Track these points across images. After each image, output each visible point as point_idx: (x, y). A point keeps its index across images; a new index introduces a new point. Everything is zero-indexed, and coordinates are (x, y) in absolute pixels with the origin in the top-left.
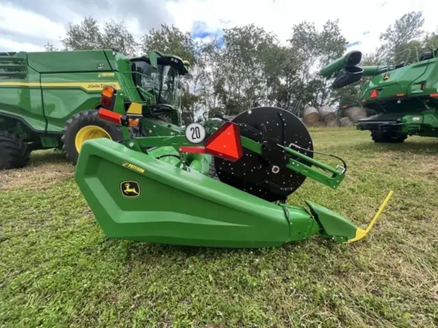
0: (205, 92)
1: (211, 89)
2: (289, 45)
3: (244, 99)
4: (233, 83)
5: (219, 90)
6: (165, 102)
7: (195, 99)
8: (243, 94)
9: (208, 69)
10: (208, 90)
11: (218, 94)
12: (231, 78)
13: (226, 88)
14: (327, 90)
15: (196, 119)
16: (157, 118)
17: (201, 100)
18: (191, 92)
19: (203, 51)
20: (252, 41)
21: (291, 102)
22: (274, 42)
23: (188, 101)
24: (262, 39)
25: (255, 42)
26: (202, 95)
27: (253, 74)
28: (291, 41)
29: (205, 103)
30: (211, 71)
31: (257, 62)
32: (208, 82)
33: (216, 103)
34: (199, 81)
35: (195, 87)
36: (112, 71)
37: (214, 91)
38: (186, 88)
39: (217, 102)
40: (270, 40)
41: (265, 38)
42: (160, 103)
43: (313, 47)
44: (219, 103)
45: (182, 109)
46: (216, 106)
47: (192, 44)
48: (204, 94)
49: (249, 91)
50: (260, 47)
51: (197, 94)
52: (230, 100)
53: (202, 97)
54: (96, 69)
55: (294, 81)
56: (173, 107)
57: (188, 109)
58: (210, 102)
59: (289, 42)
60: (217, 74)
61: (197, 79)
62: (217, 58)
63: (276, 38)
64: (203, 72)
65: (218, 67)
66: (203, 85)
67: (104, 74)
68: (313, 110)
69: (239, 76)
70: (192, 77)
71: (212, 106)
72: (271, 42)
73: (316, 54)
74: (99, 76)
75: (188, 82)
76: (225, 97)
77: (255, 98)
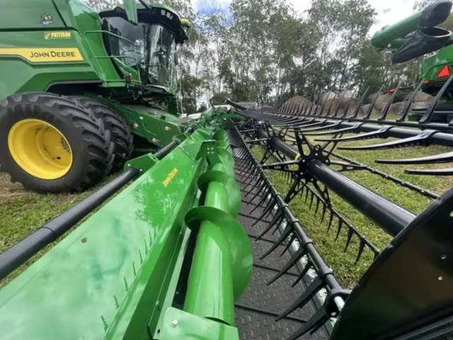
0: (208, 74)
1: (216, 71)
2: (306, 17)
3: (253, 83)
4: (240, 64)
5: (224, 71)
6: (156, 82)
7: (197, 82)
8: (252, 77)
9: (212, 46)
10: (212, 73)
11: (224, 76)
12: (237, 58)
13: (233, 69)
14: (348, 72)
15: (198, 106)
16: (147, 105)
17: (204, 83)
18: (192, 73)
19: (206, 24)
20: (263, 12)
21: (306, 86)
22: (290, 13)
23: (189, 84)
24: (276, 8)
25: (268, 12)
26: (205, 78)
27: (264, 53)
28: (310, 11)
29: (208, 87)
30: (215, 49)
31: (269, 37)
32: (212, 62)
33: (221, 87)
34: (201, 61)
35: (197, 69)
36: (66, 28)
37: (218, 73)
38: (186, 69)
39: (222, 85)
40: (285, 11)
41: (278, 8)
42: (149, 83)
43: (334, 19)
44: (225, 87)
45: (183, 94)
46: (222, 90)
47: (192, 14)
48: (208, 77)
49: (259, 74)
50: (272, 19)
51: (199, 77)
52: (237, 84)
53: (205, 81)
54: (40, 26)
55: (312, 61)
56: (168, 90)
57: (189, 95)
58: (214, 86)
59: (307, 13)
60: (221, 52)
61: (199, 59)
62: (222, 32)
63: (292, 7)
64: (206, 51)
65: (223, 44)
66: (206, 66)
67: (55, 34)
68: (332, 95)
69: (247, 56)
70: (193, 56)
71: (217, 92)
72: (285, 13)
73: (338, 28)
74: (46, 38)
75: (188, 61)
76: (232, 80)
77: (266, 81)
